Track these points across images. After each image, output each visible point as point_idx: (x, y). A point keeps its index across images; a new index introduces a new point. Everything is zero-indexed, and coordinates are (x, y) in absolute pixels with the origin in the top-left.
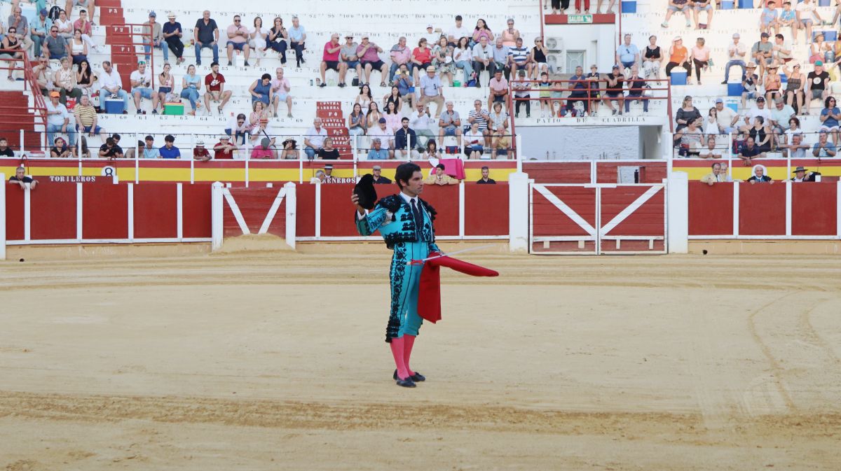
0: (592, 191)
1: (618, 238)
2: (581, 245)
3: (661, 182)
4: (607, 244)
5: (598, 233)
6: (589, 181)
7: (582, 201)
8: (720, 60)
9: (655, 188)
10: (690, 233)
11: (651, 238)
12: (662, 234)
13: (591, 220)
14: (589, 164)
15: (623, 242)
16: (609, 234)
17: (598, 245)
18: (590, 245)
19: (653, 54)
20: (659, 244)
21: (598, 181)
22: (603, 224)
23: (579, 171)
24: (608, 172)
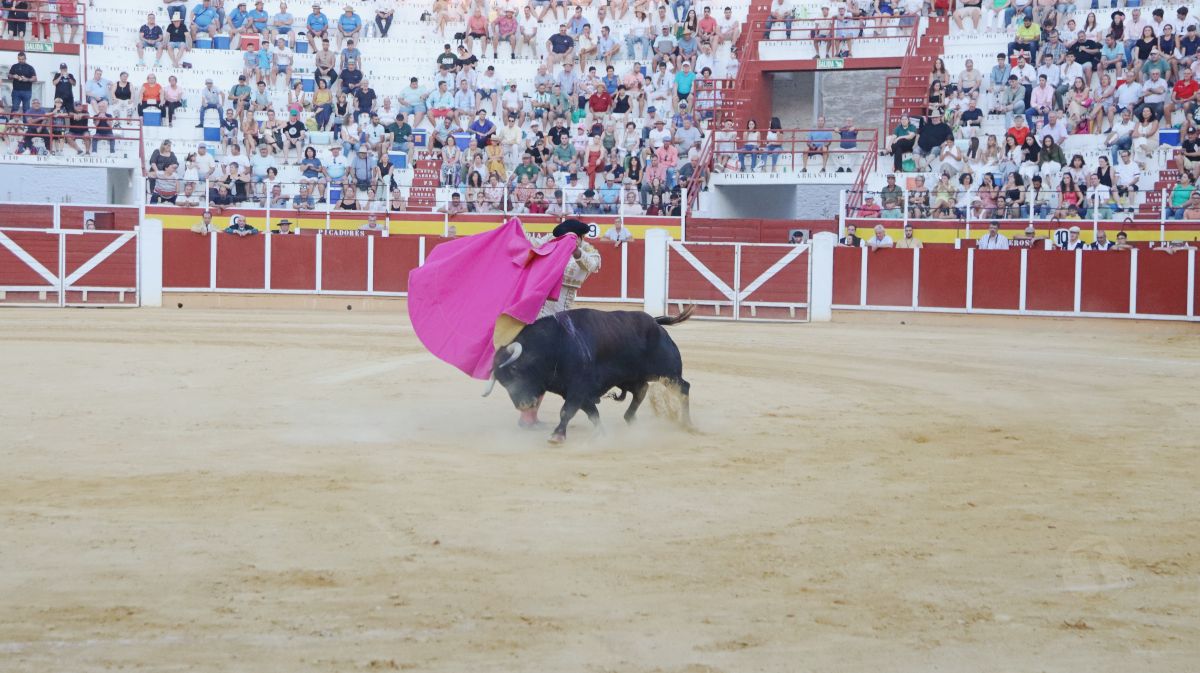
0: (55, 237)
1: (85, 289)
2: (43, 296)
3: (133, 229)
4: (72, 296)
5: (62, 283)
6: (51, 225)
7: (44, 248)
8: (194, 103)
9: (126, 236)
10: (165, 284)
11: (122, 290)
12: (133, 284)
13: (53, 267)
14: (50, 209)
15: (91, 295)
16: (76, 284)
17: (62, 296)
18: (52, 296)
19: (123, 93)
20: (130, 297)
21: (62, 227)
22: (68, 273)
23: (42, 215)
24: (71, 216)
